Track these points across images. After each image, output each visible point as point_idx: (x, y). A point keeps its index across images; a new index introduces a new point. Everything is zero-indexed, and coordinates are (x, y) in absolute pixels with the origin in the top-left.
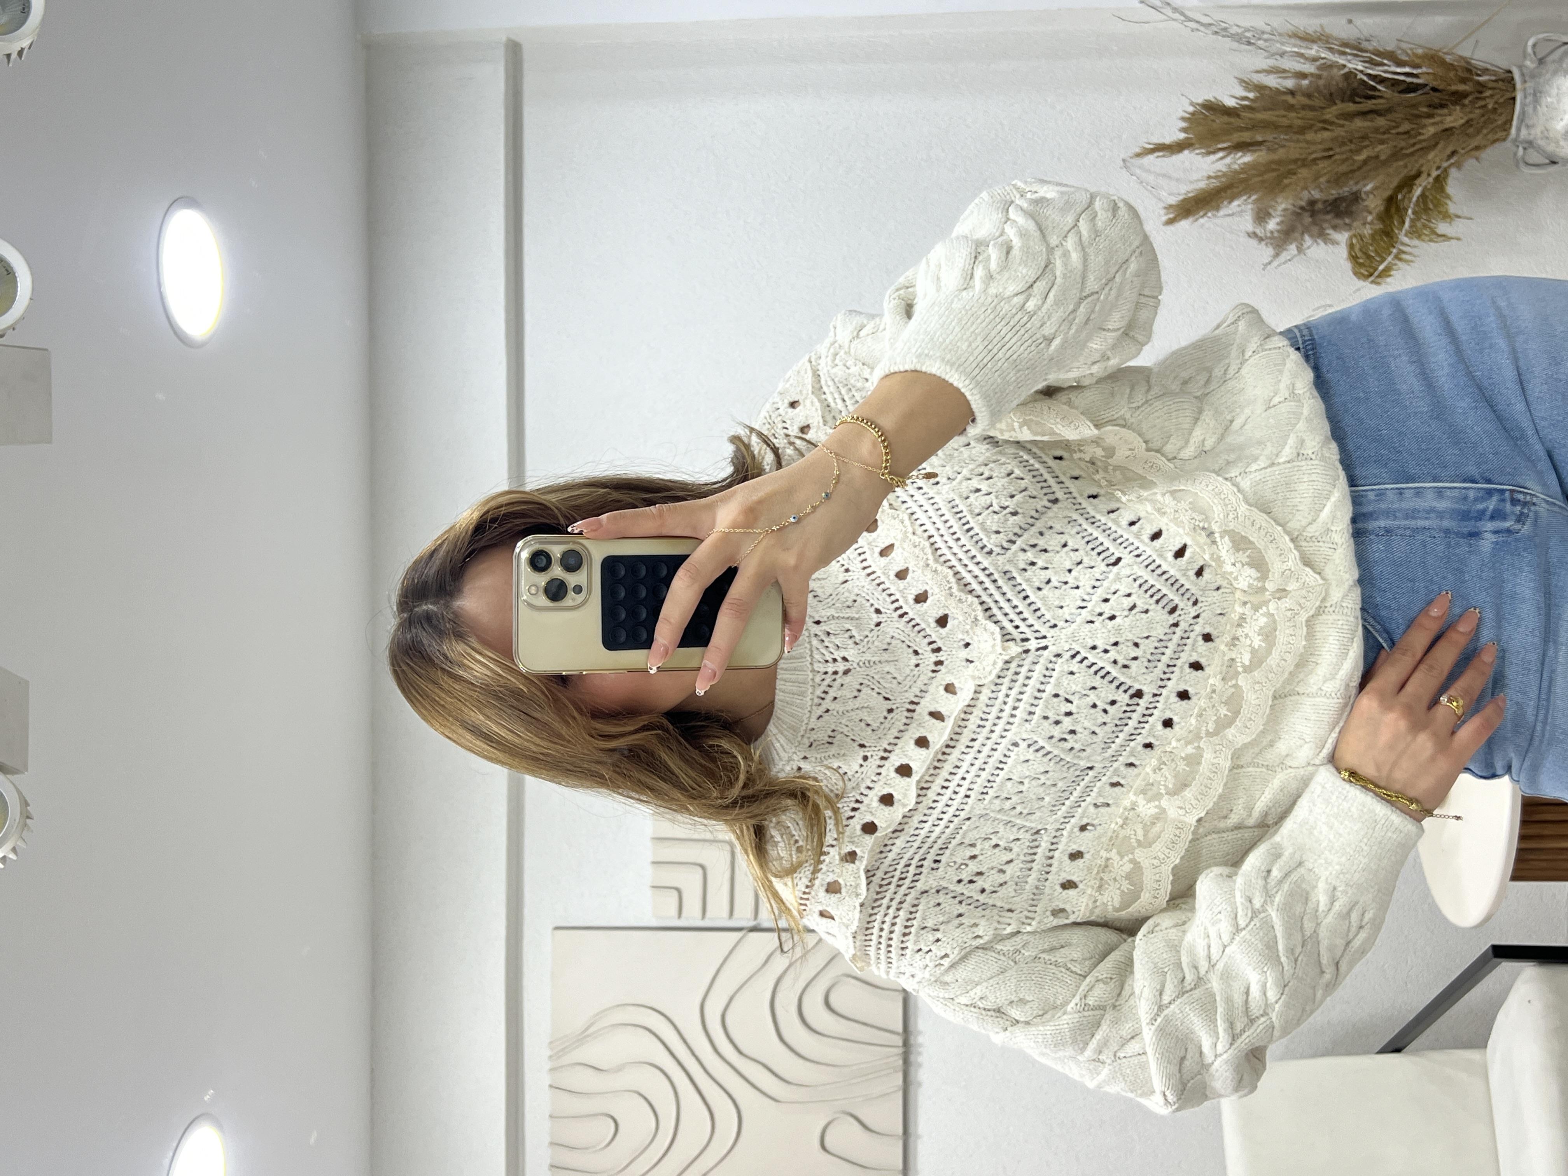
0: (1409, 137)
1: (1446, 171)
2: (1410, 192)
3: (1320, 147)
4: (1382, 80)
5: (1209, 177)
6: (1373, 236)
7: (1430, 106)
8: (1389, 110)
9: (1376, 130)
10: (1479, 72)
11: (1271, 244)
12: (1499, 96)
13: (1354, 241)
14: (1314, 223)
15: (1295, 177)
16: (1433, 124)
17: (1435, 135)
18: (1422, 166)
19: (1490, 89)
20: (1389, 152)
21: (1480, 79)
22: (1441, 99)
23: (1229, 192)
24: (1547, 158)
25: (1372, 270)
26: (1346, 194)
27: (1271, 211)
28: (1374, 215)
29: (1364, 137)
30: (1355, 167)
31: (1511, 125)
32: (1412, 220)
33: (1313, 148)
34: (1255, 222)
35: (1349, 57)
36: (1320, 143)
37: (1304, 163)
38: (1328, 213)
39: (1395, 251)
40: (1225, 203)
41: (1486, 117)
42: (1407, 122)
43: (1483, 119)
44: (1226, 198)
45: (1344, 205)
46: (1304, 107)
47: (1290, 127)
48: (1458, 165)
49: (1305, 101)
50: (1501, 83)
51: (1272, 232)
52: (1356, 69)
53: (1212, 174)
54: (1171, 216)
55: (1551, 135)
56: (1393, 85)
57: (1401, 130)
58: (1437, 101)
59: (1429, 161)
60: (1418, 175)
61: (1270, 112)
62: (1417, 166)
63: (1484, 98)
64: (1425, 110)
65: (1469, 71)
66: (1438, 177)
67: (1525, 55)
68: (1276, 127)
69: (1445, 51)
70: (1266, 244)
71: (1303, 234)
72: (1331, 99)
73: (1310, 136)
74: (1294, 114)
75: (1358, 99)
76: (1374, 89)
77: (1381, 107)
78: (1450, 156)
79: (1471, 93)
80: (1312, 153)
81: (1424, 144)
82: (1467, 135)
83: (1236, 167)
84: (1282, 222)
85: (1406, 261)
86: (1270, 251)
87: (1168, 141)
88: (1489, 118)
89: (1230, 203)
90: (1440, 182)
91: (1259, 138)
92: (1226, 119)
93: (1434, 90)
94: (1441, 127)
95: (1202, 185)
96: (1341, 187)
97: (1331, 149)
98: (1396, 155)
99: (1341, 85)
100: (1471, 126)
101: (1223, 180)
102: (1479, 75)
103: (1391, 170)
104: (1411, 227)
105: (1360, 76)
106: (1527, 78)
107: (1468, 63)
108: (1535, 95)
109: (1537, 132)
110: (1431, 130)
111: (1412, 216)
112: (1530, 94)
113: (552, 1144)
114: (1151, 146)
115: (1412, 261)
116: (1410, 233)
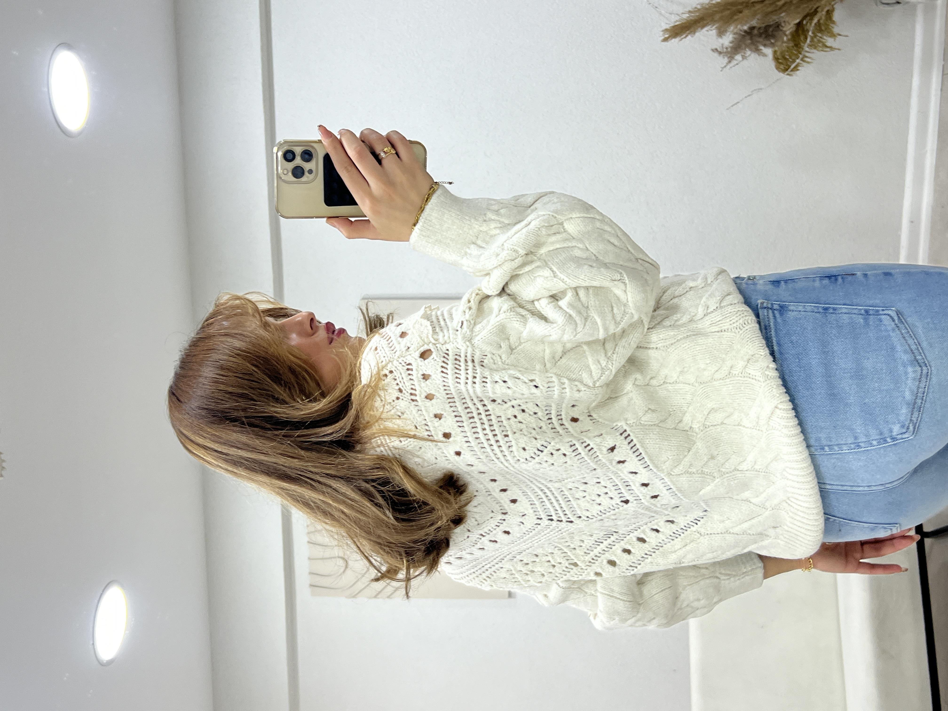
1: (833, 6)
2: (812, 19)
5: (690, 12)
6: (788, 48)
11: (727, 56)
14: (752, 43)
15: (741, 15)
23: (701, 23)
25: (787, 67)
26: (772, 23)
28: (789, 36)
30: (778, 8)
37: (747, 5)
38: (760, 35)
39: (801, 56)
40: (699, 29)
45: (771, 29)
51: (727, 48)
54: (667, 36)
59: (822, 3)
60: (816, 12)
70: (723, 56)
71: (745, 48)
84: (733, 41)
85: (808, 62)
86: (726, 60)
89: (702, 29)
90: (829, 13)
96: (769, 19)
101: (697, 14)
103: (799, 9)
104: (811, 41)
111: (812, 35)
113: (310, 573)
115: (812, 62)
116: (810, 46)
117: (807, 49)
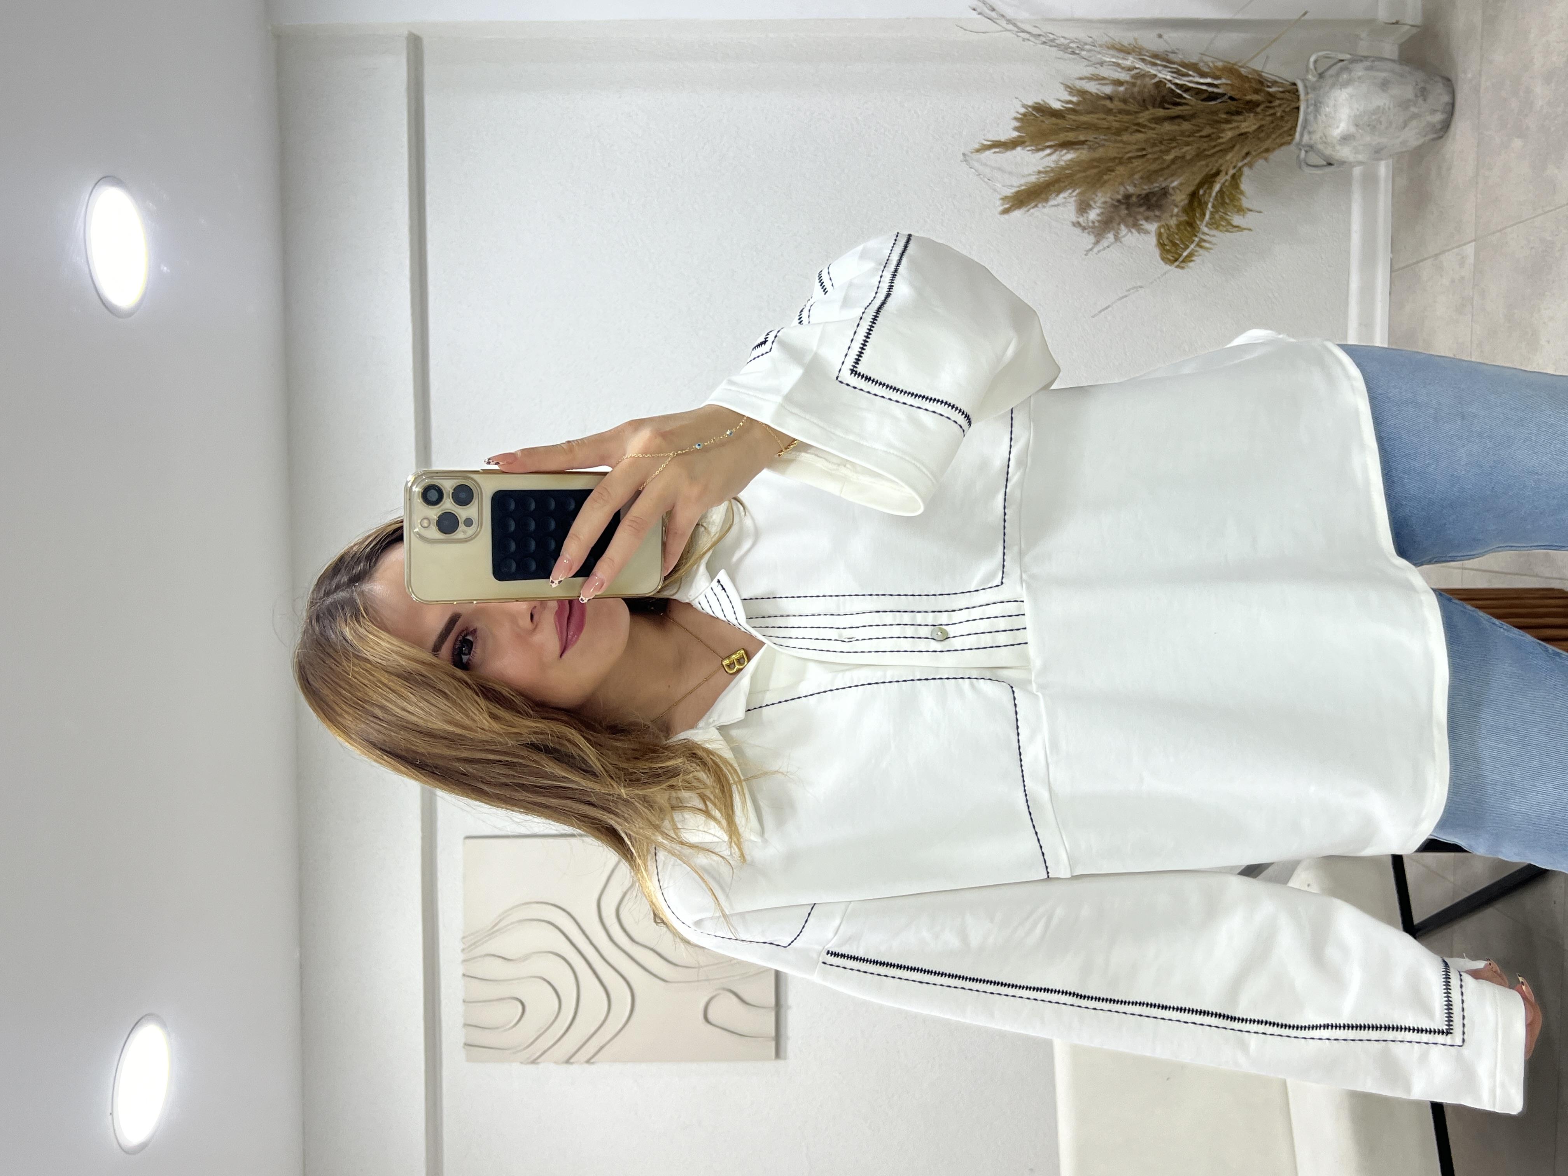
0: (1210, 140)
1: (1240, 169)
2: (1211, 188)
3: (1136, 147)
4: (1187, 89)
5: (1040, 172)
6: (1178, 226)
7: (1227, 113)
8: (1193, 116)
9: (1182, 133)
10: (1269, 84)
11: (1093, 233)
12: (1285, 106)
13: (1162, 230)
14: (1129, 215)
15: (1113, 174)
16: (1231, 129)
17: (1231, 139)
18: (1221, 165)
19: (1278, 99)
20: (1194, 153)
21: (1270, 90)
22: (1238, 107)
23: (1057, 186)
24: (1324, 160)
25: (1176, 256)
26: (1157, 189)
27: (1092, 203)
28: (1180, 208)
29: (1173, 139)
30: (1165, 166)
31: (1295, 131)
32: (1212, 213)
33: (1129, 148)
34: (1077, 212)
35: (1160, 68)
36: (1135, 144)
37: (1120, 161)
38: (1141, 205)
39: (1197, 239)
40: (1053, 195)
41: (1274, 124)
42: (1208, 127)
43: (1272, 125)
44: (1055, 191)
45: (1155, 199)
46: (1120, 112)
47: (1108, 128)
48: (1250, 165)
49: (1122, 106)
50: (1287, 94)
51: (1093, 222)
52: (1165, 79)
53: (1041, 169)
54: (1007, 206)
55: (1329, 141)
56: (1197, 94)
57: (1204, 133)
58: (1233, 109)
59: (1226, 161)
60: (1218, 173)
61: (1092, 116)
62: (1217, 165)
63: (1273, 107)
64: (1224, 116)
65: (1261, 83)
66: (1233, 176)
67: (1307, 70)
68: (1096, 128)
69: (1239, 64)
70: (1089, 233)
71: (1119, 224)
72: (1144, 104)
73: (1126, 137)
74: (1111, 118)
75: (1167, 106)
76: (1180, 96)
77: (1186, 113)
78: (1244, 158)
79: (1263, 102)
80: (1127, 153)
81: (1223, 146)
82: (1259, 139)
83: (1062, 163)
84: (1102, 213)
85: (1207, 249)
86: (1092, 239)
87: (1003, 138)
88: (1277, 125)
89: (1057, 195)
90: (1235, 179)
91: (1082, 138)
92: (1054, 120)
93: (1231, 98)
94: (1237, 132)
95: (1033, 179)
96: (1152, 183)
97: (1144, 149)
98: (1200, 155)
99: (1152, 93)
100: (1262, 131)
101: (1052, 175)
102: (1269, 87)
103: (1195, 169)
104: (1210, 219)
105: (1169, 85)
106: (1309, 91)
107: (1260, 75)
108: (1315, 105)
109: (1316, 137)
110: (1229, 134)
111: (1212, 210)
112: (1311, 105)
113: (466, 1025)
114: (989, 143)
115: (1211, 249)
116: (1210, 224)
117: (1206, 230)
